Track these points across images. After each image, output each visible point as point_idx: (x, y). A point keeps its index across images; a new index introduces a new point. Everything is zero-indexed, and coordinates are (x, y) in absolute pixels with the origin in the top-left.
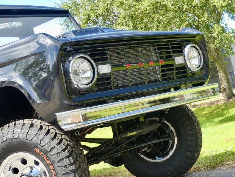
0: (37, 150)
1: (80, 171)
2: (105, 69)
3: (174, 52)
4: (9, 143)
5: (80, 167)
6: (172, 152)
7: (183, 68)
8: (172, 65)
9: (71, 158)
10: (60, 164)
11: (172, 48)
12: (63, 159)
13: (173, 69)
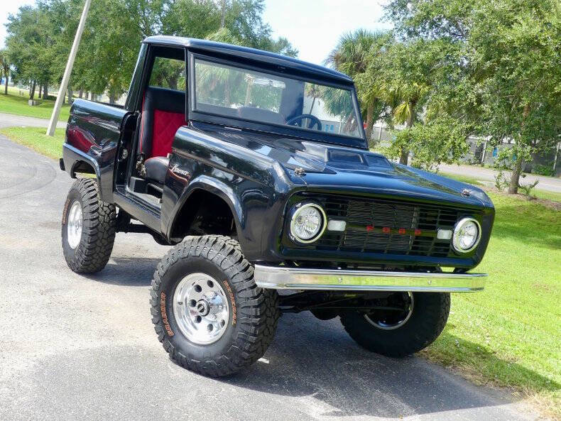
0: (226, 284)
1: (263, 327)
2: (338, 226)
3: (441, 223)
5: (265, 321)
6: (401, 323)
7: (447, 244)
8: (431, 239)
9: (259, 309)
10: (244, 311)
11: (441, 217)
12: (249, 307)
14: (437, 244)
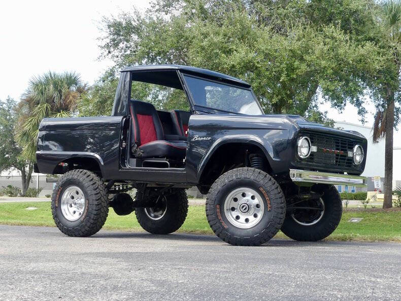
0: (261, 189)
2: (314, 149)
3: (349, 148)
4: (242, 180)
7: (351, 160)
8: (346, 156)
10: (275, 201)
11: (348, 145)
12: (277, 199)
13: (345, 159)
14: (348, 160)
